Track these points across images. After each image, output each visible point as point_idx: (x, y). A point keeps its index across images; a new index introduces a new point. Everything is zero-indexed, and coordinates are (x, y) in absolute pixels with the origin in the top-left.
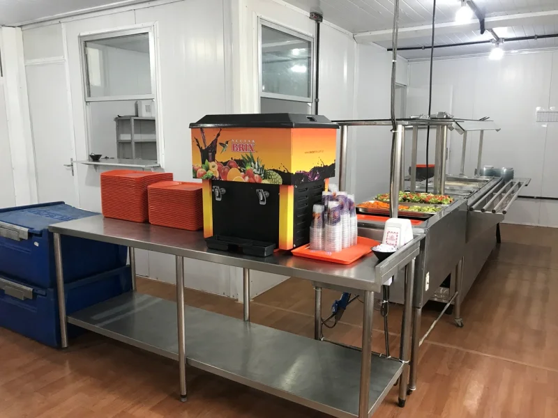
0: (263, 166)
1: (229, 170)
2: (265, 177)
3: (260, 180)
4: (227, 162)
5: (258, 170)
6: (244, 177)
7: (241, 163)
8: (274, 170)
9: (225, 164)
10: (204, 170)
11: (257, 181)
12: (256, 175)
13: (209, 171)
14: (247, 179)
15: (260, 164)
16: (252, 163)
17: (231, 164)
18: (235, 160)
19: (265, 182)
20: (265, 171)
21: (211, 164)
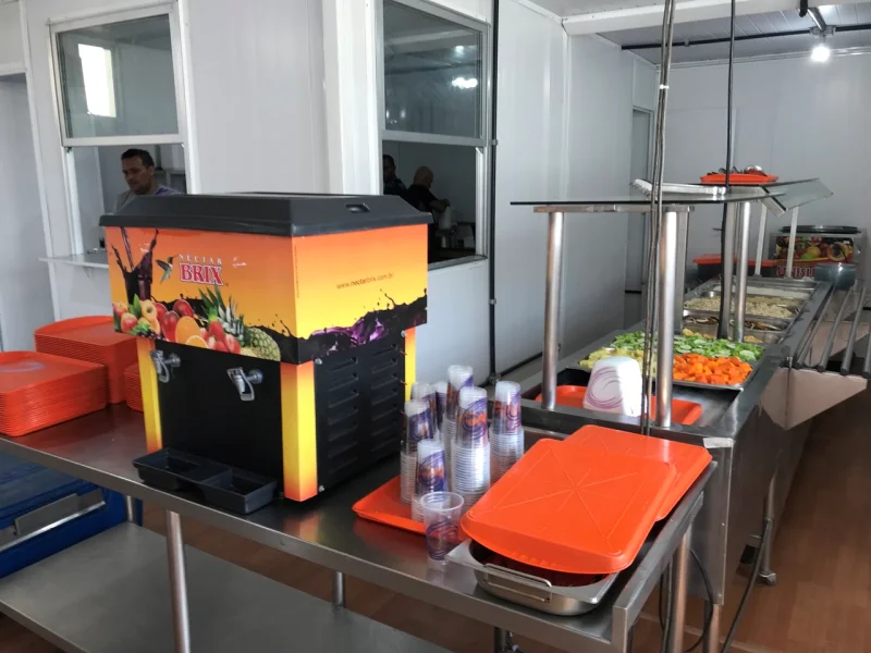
0: (241, 318)
1: (178, 320)
2: (247, 342)
3: (237, 348)
4: (173, 303)
5: (232, 326)
6: (206, 339)
7: (199, 307)
8: (262, 328)
9: (170, 306)
10: (133, 316)
11: (232, 348)
12: (229, 337)
13: (142, 319)
14: (211, 344)
15: (234, 313)
16: (220, 310)
17: (182, 308)
18: (188, 300)
19: (247, 352)
20: (246, 328)
21: (146, 305)
